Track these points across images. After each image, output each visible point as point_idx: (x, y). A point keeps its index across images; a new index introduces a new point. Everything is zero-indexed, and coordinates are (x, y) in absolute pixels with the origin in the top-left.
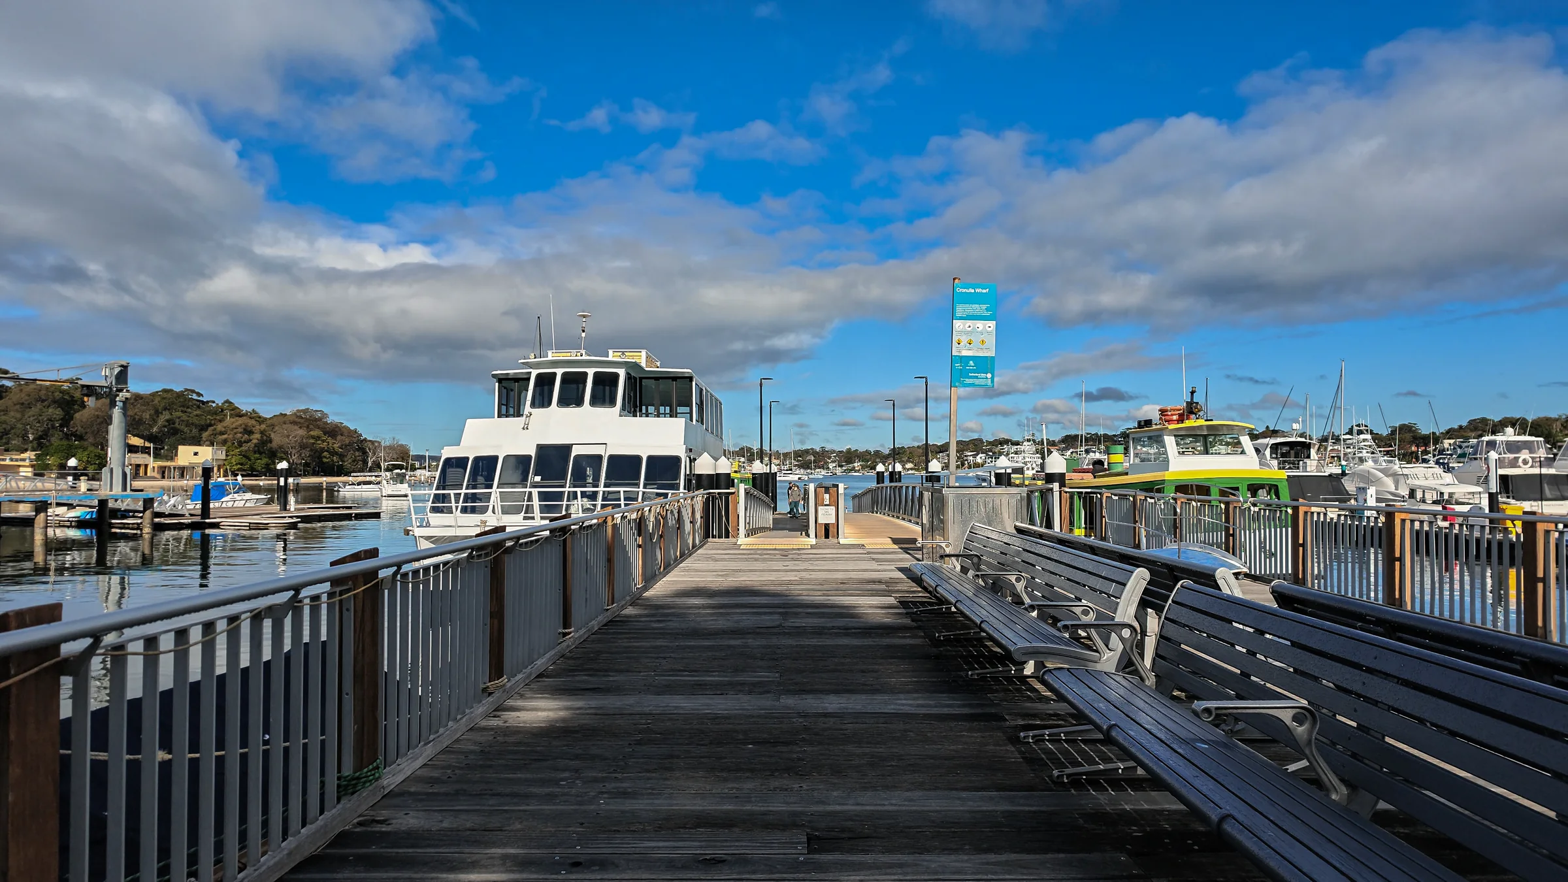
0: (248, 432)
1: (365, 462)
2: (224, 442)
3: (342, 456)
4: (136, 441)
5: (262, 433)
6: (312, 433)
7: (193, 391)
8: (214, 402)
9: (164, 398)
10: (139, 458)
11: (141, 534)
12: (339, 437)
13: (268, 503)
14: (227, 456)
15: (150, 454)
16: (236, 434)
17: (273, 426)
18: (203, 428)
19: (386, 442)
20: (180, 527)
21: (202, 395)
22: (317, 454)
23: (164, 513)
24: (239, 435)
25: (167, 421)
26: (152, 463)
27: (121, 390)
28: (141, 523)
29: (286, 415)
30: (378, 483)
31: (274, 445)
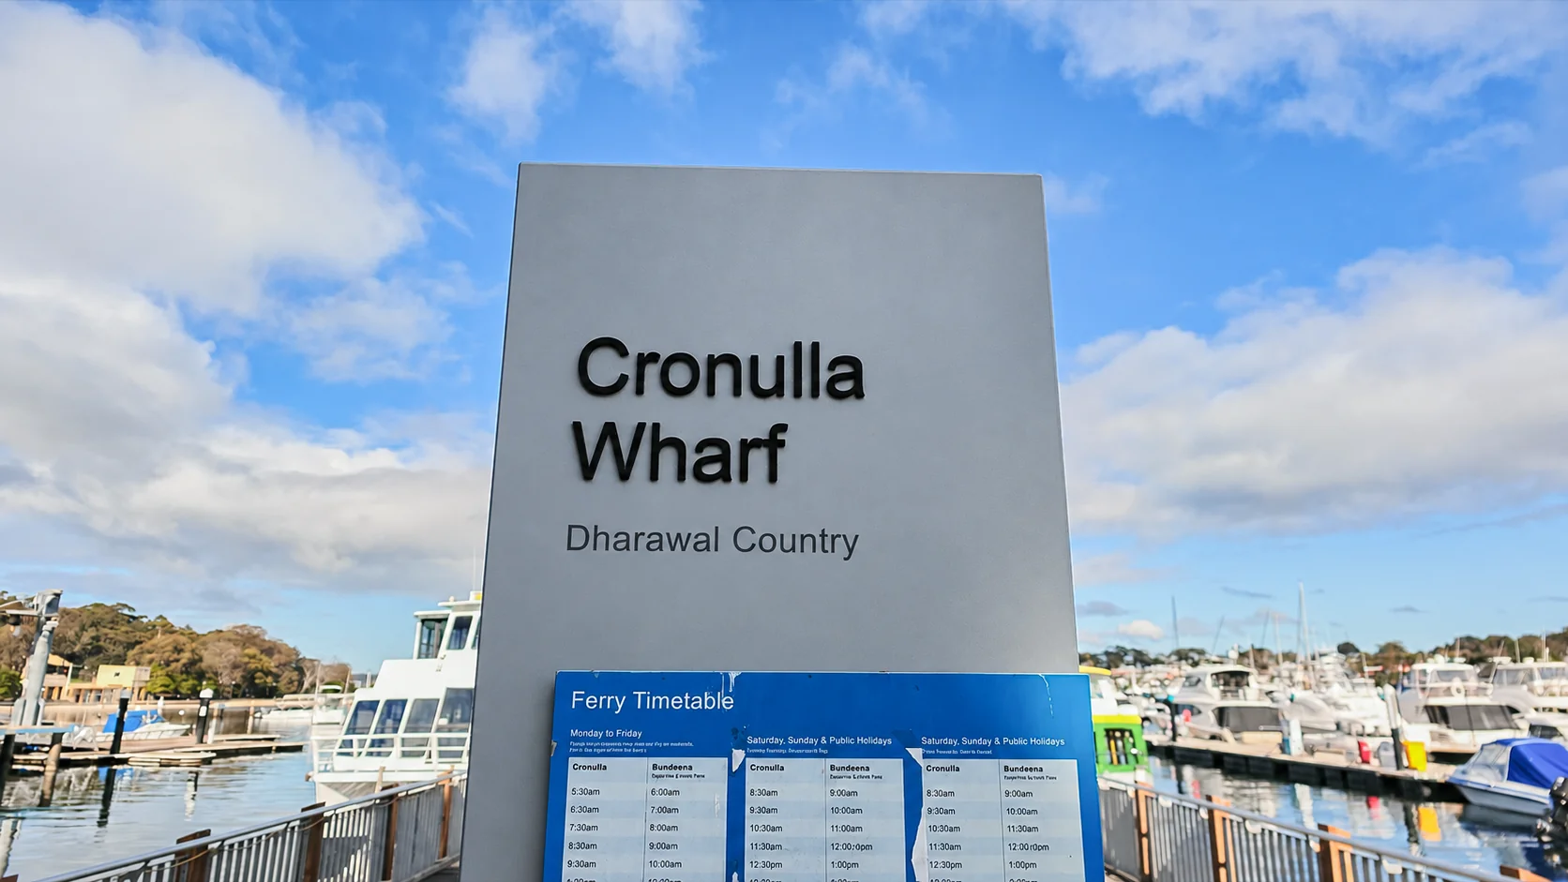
0: (178, 650)
1: (301, 684)
2: (151, 662)
3: (277, 677)
4: (56, 661)
5: (193, 651)
6: (247, 651)
7: (125, 606)
8: (146, 617)
9: (93, 613)
10: (54, 680)
11: (44, 771)
12: (276, 656)
13: (186, 734)
14: (151, 677)
15: (66, 674)
16: (164, 652)
17: (204, 644)
18: (131, 646)
19: (327, 660)
20: (86, 763)
21: (134, 610)
22: (250, 677)
23: (72, 748)
24: (167, 654)
25: (93, 638)
26: (67, 683)
27: (49, 619)
28: (46, 759)
29: (221, 631)
30: (310, 708)
31: (203, 665)
